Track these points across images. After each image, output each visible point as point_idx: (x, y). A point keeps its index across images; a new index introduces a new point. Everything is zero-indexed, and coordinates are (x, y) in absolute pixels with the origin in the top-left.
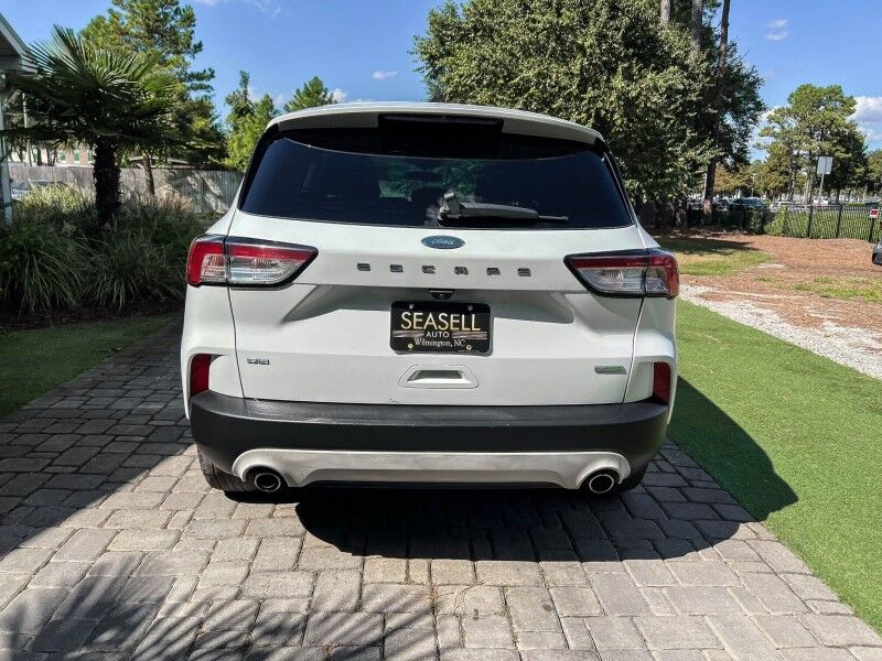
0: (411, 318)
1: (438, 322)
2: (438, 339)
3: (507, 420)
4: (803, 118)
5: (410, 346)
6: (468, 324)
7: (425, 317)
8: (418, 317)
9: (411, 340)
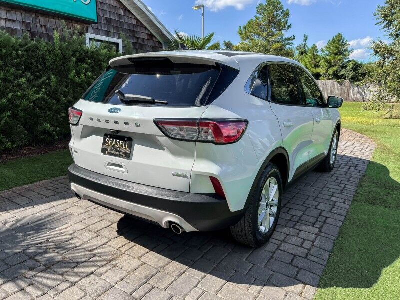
0: (109, 141)
1: (117, 144)
2: (115, 151)
5: (107, 152)
7: (113, 141)
9: (107, 150)
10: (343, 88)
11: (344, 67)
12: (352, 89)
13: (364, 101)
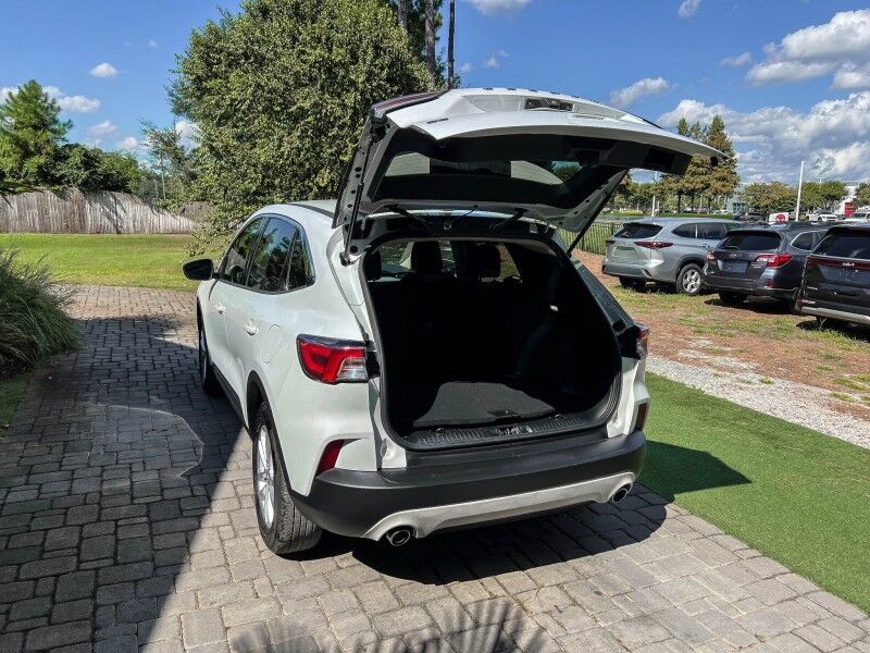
10: (68, 204)
11: (60, 156)
12: (87, 206)
13: (119, 232)
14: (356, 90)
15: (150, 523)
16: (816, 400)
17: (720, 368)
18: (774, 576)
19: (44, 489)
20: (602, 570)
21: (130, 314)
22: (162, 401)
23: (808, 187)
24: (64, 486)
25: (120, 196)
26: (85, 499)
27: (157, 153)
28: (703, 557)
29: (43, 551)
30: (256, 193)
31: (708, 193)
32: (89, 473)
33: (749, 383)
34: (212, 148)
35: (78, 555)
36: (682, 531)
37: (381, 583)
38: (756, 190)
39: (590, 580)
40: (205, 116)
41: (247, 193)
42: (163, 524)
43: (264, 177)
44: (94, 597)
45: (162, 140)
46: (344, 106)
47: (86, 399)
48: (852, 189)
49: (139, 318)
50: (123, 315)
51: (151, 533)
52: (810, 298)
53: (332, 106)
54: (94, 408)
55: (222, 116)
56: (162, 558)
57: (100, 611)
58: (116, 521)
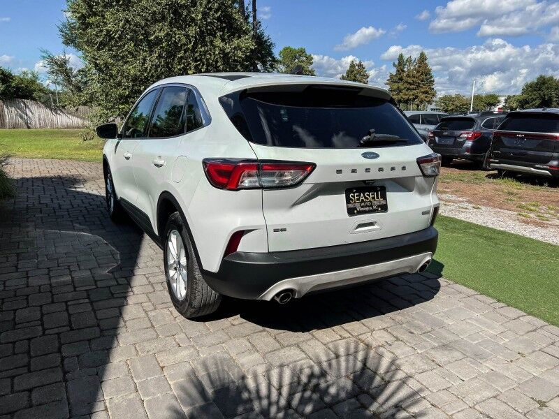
0: (354, 197)
1: (365, 198)
2: (366, 206)
3: (406, 241)
4: (288, 66)
5: (356, 211)
6: (378, 198)
7: (359, 196)
8: (357, 196)
9: (355, 209)
12: (6, 110)
13: (29, 128)
14: (196, 25)
15: (91, 303)
16: (510, 217)
17: (446, 201)
18: (519, 317)
19: (7, 284)
20: (410, 319)
21: (48, 175)
22: (84, 227)
23: (477, 98)
24: (23, 282)
25: (28, 102)
26: (40, 290)
27: (53, 72)
28: (471, 308)
29: (16, 324)
30: (129, 96)
31: (417, 101)
32: (39, 272)
33: (466, 209)
34: (96, 65)
35: (42, 325)
36: (453, 293)
37: (265, 333)
38: (447, 100)
39: (404, 325)
40: (89, 43)
41: (121, 97)
42: (100, 303)
43: (133, 86)
44: (59, 351)
45: (56, 63)
46: (187, 36)
47: (28, 227)
48: (502, 99)
49: (55, 177)
50: (43, 175)
51: (93, 309)
52: (495, 158)
53: (179, 36)
54: (34, 232)
55: (101, 43)
56: (104, 324)
57: (66, 361)
58: (66, 302)
